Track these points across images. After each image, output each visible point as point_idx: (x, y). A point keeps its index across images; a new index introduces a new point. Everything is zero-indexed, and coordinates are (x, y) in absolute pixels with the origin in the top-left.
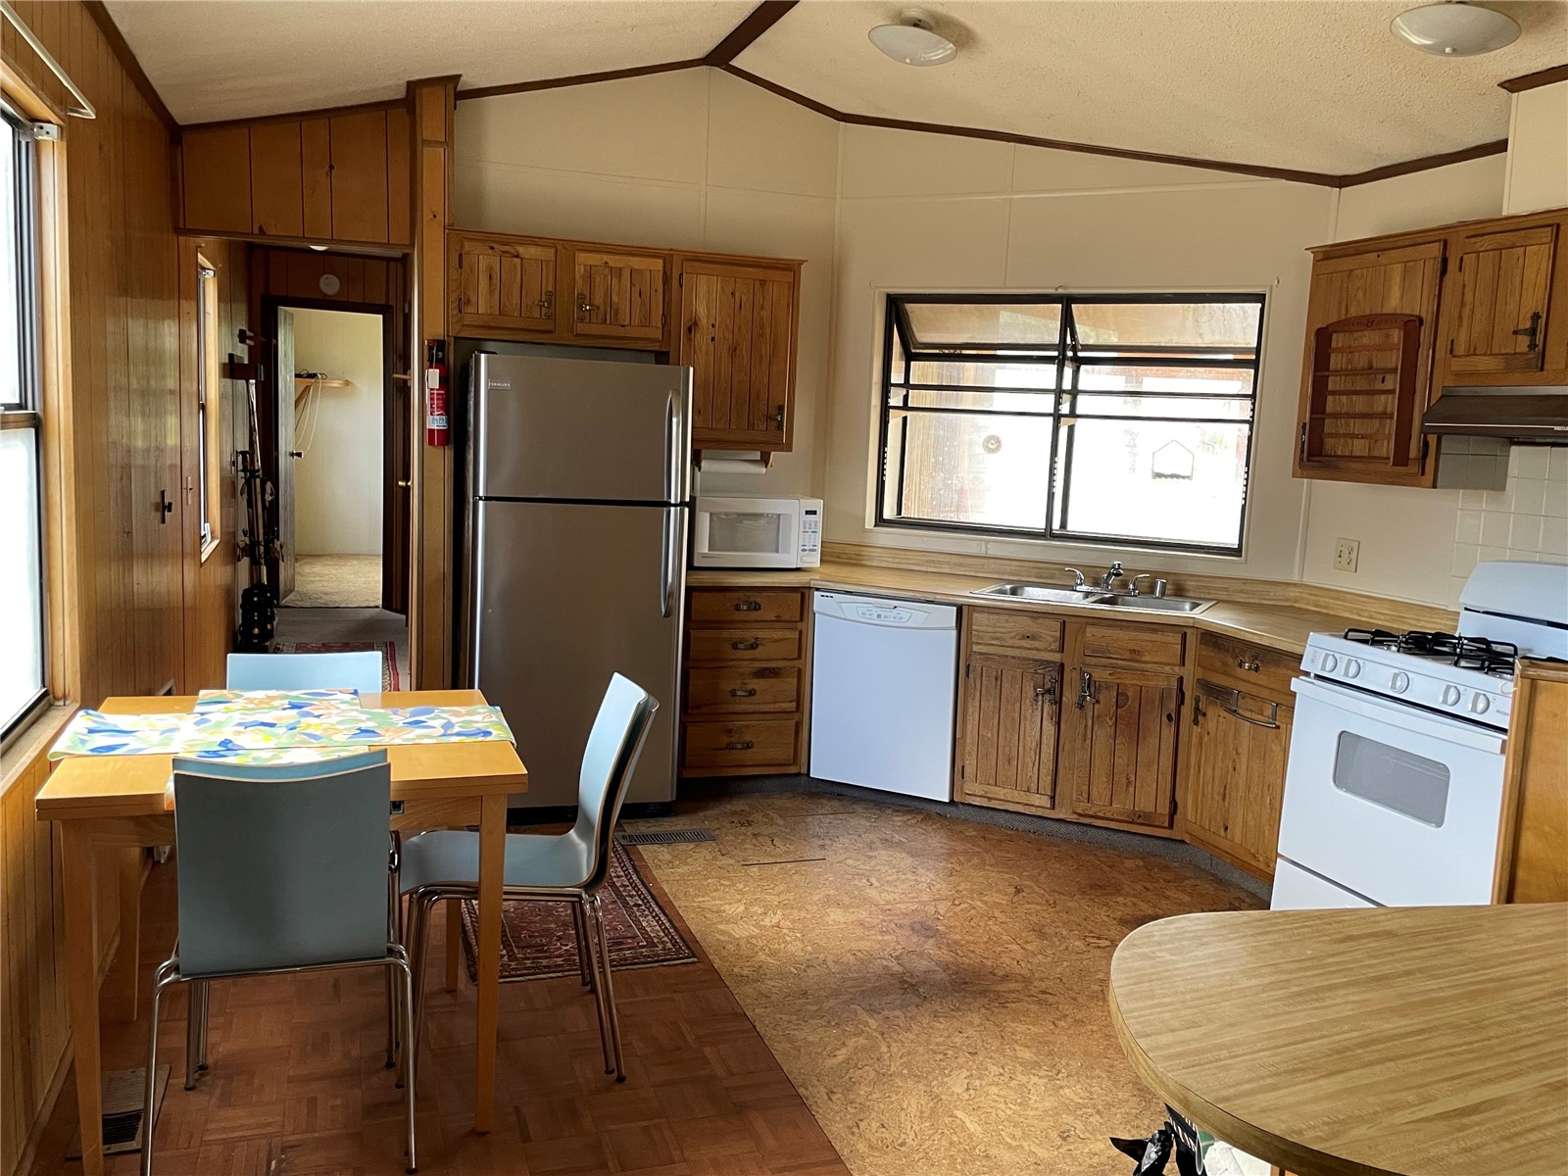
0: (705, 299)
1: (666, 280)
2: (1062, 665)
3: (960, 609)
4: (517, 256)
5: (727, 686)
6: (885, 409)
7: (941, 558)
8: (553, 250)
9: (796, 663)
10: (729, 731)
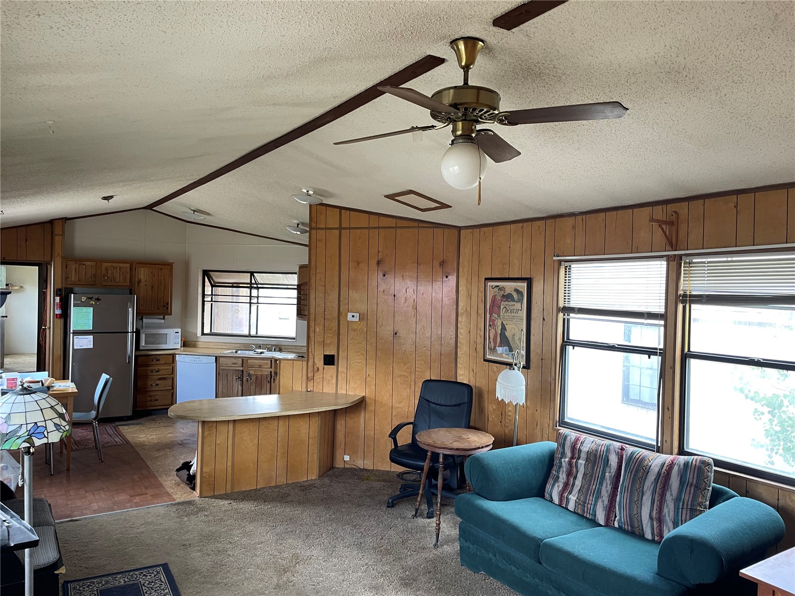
0: (143, 274)
1: (131, 269)
2: (243, 371)
3: (216, 358)
4: (84, 265)
5: (150, 383)
6: (203, 302)
7: (219, 344)
8: (95, 263)
9: (172, 376)
10: (150, 396)
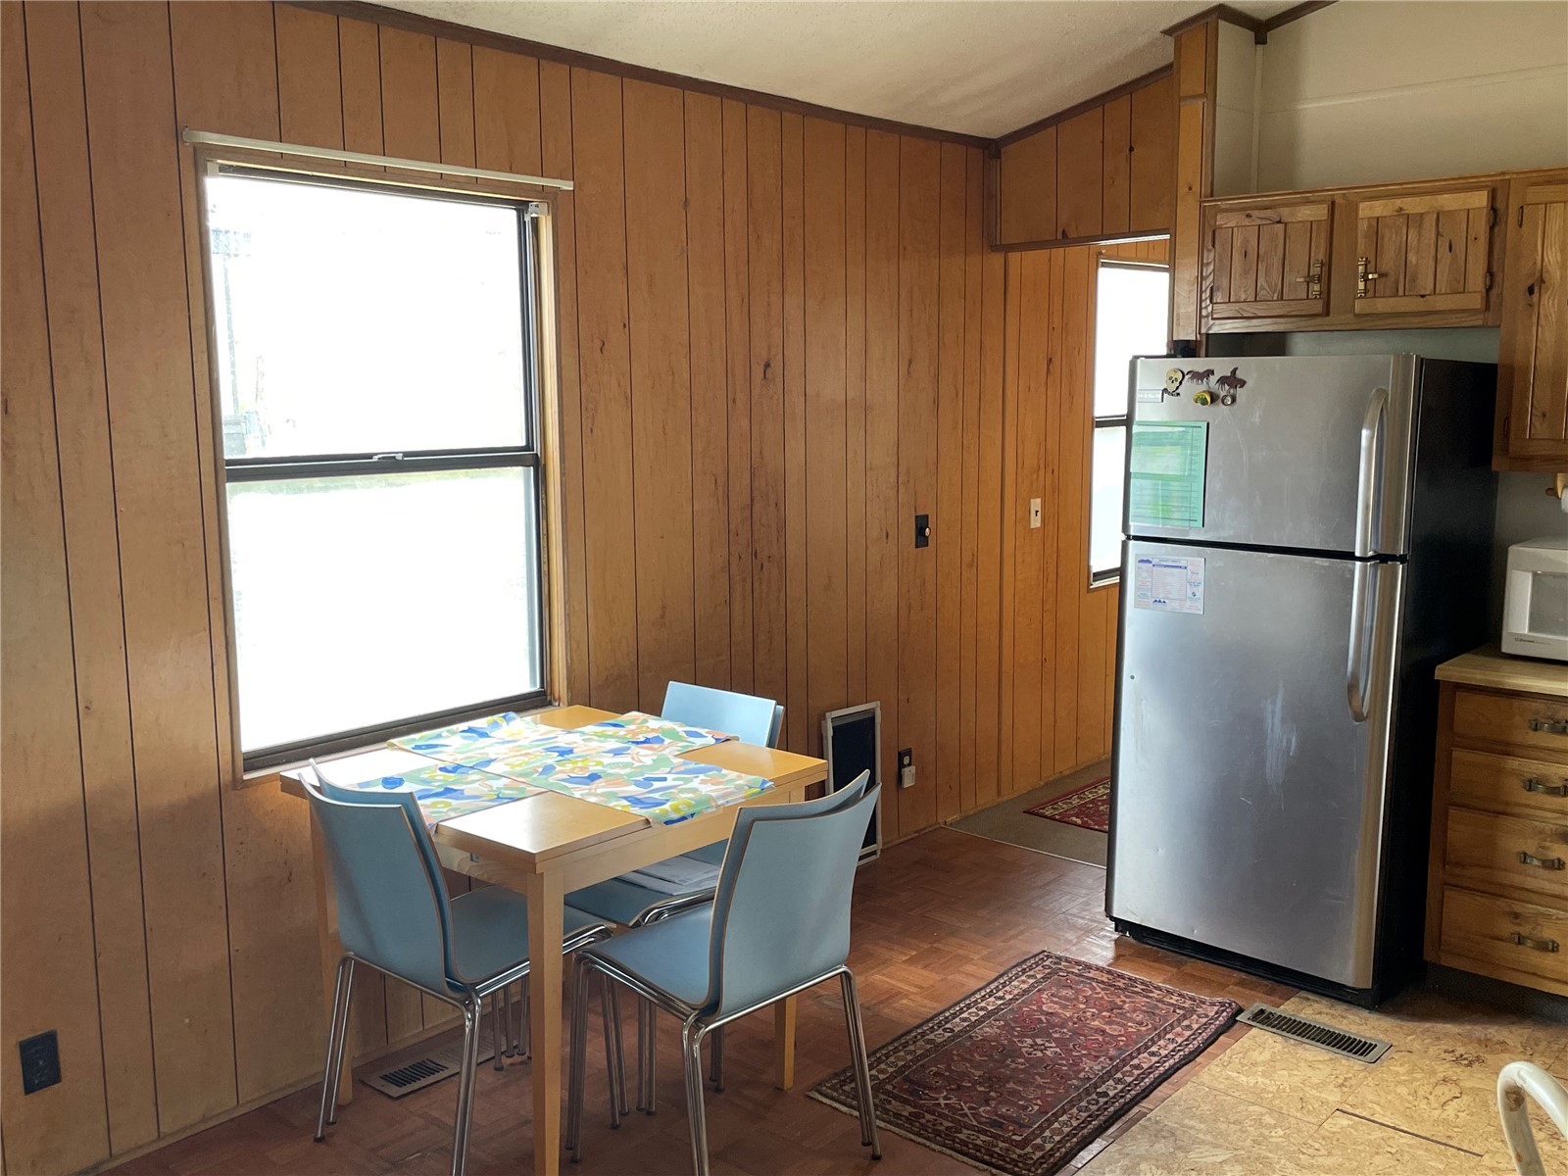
0: (1558, 240)
1: (1495, 219)
4: (1279, 222)
5: (1513, 844)
8: (1328, 205)
10: (1517, 916)
